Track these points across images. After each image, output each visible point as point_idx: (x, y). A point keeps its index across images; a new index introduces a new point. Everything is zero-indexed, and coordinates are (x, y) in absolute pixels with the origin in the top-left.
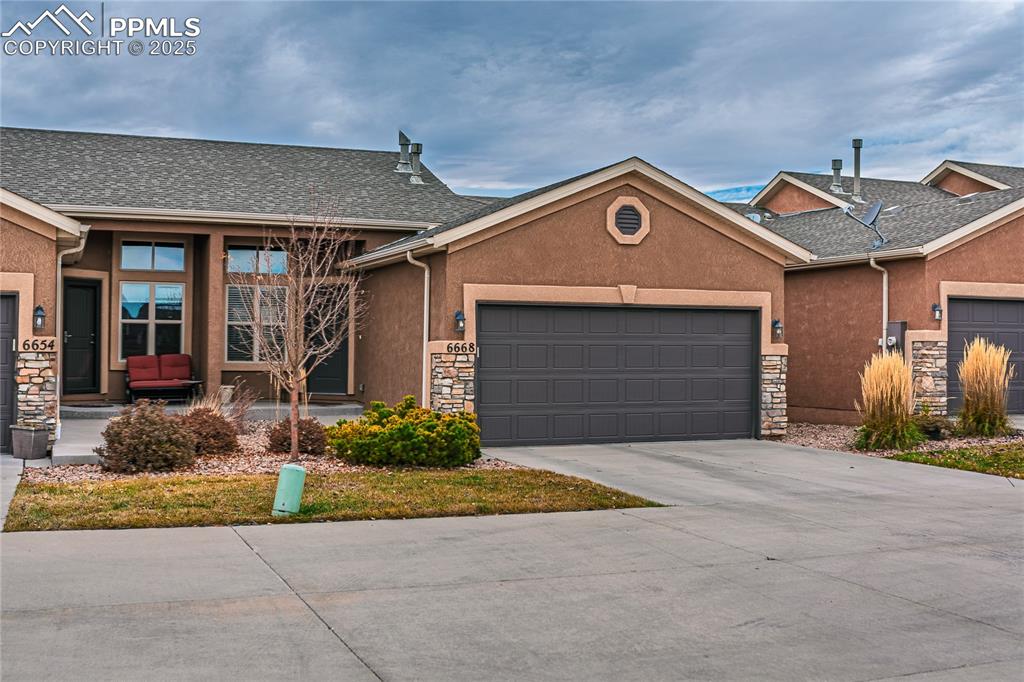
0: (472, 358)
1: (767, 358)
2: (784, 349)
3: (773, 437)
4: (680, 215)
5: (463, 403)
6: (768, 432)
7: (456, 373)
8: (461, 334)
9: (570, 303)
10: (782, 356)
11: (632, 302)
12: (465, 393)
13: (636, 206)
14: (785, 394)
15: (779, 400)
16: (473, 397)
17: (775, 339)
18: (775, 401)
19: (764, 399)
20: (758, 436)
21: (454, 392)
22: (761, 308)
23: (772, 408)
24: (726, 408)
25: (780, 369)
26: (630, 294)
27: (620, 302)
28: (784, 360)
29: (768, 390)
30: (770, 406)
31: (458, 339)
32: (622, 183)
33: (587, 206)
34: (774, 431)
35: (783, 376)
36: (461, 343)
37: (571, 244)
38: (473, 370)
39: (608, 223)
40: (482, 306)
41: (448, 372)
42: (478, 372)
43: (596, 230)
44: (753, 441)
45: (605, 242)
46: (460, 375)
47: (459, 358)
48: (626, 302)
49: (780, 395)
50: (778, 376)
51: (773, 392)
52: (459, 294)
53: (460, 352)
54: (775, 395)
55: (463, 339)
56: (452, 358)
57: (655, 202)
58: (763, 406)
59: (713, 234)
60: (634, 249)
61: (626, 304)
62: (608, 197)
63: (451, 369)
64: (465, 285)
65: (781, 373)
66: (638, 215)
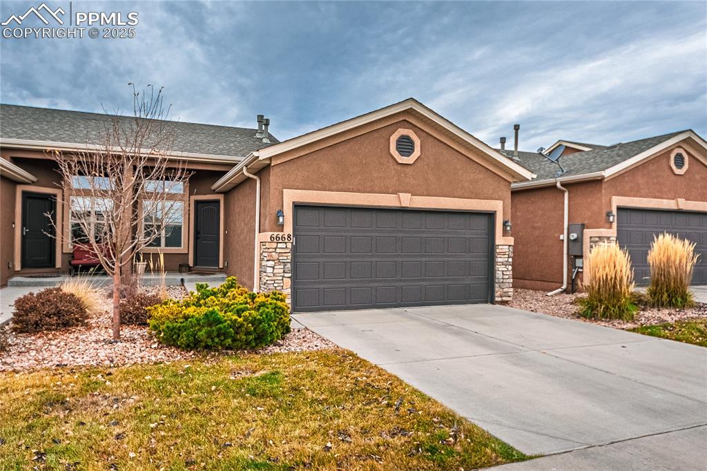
0: (289, 245)
1: (499, 247)
2: (511, 240)
3: (504, 303)
4: (441, 144)
5: (282, 280)
6: (500, 299)
7: (277, 257)
8: (281, 227)
9: (363, 205)
10: (509, 246)
11: (408, 206)
12: (284, 272)
13: (411, 136)
14: (511, 273)
15: (507, 277)
16: (290, 275)
17: (505, 233)
18: (505, 277)
19: (497, 276)
20: (493, 302)
21: (276, 271)
22: (496, 212)
23: (503, 282)
24: (472, 282)
25: (508, 255)
26: (406, 200)
27: (398, 205)
28: (511, 249)
29: (500, 269)
30: (502, 280)
31: (279, 231)
32: (401, 119)
33: (376, 135)
34: (504, 299)
35: (510, 260)
36: (281, 234)
37: (364, 162)
38: (290, 254)
39: (391, 148)
40: (297, 207)
41: (271, 256)
42: (294, 257)
43: (382, 152)
44: (489, 306)
45: (388, 162)
46: (280, 258)
47: (280, 245)
48: (403, 205)
49: (508, 273)
50: (506, 259)
51: (503, 271)
52: (280, 197)
53: (280, 241)
54: (505, 273)
55: (282, 231)
56: (274, 245)
57: (424, 134)
58: (497, 281)
59: (464, 159)
60: (409, 167)
61: (403, 207)
62: (391, 129)
63: (273, 253)
64: (284, 190)
65: (509, 257)
66: (412, 143)
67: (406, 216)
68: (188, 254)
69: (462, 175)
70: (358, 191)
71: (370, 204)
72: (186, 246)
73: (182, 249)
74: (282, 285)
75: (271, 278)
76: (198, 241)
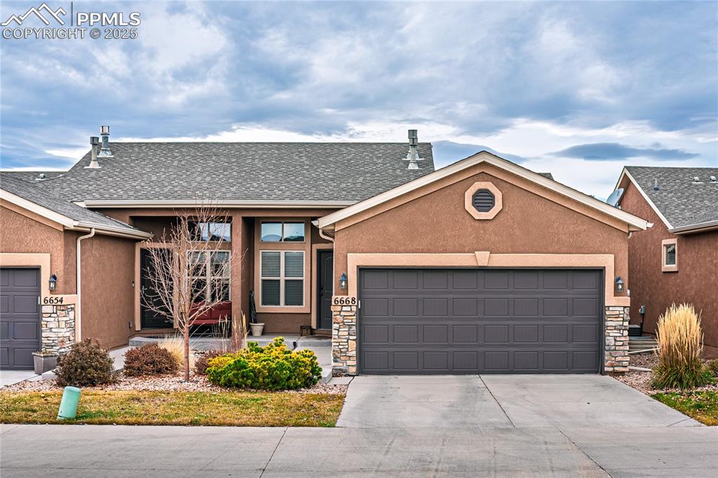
0: (354, 308)
1: (611, 309)
2: (626, 301)
3: (615, 374)
4: (530, 194)
5: (347, 342)
6: (611, 369)
7: (342, 320)
8: (345, 291)
10: (625, 307)
11: (486, 265)
12: (349, 334)
13: (490, 189)
14: (627, 338)
15: (621, 343)
16: (355, 337)
17: (617, 293)
18: (618, 343)
19: (607, 342)
20: (603, 373)
21: (340, 333)
22: (604, 267)
23: (615, 350)
24: (576, 349)
25: (623, 318)
26: (483, 259)
27: (475, 264)
28: (627, 310)
29: (611, 334)
30: (613, 348)
31: (344, 294)
32: (478, 172)
33: (449, 191)
34: (617, 369)
35: (626, 324)
36: (345, 297)
37: (435, 220)
38: (355, 317)
39: (466, 203)
40: (362, 270)
41: (336, 319)
42: (359, 319)
43: (456, 209)
44: (598, 377)
45: (463, 219)
46: (345, 321)
47: (344, 309)
48: (480, 264)
49: (623, 339)
50: (621, 323)
51: (616, 337)
52: (344, 261)
53: (345, 304)
54: (618, 339)
55: (347, 294)
56: (339, 308)
57: (508, 185)
58: (607, 348)
59: (561, 209)
60: (489, 223)
61: (481, 267)
62: (466, 183)
63: (337, 316)
64: (348, 254)
65: (623, 321)
66: (492, 196)
67: (489, 276)
68: (311, 313)
69: (558, 228)
70: (429, 251)
71: (442, 265)
72: (307, 305)
73: (303, 308)
74: (347, 347)
75: (336, 340)
76: (322, 298)
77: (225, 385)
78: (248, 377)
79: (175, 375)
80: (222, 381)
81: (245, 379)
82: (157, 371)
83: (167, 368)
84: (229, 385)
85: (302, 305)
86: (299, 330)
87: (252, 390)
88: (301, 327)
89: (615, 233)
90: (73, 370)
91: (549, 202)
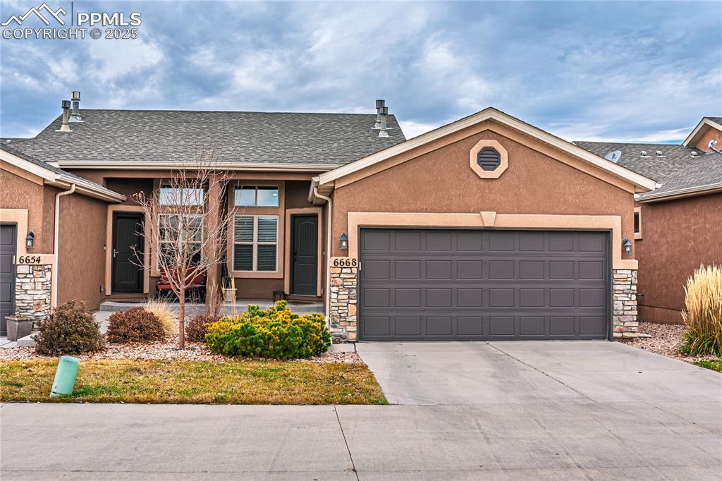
0: (355, 271)
1: (618, 272)
2: (634, 264)
3: (624, 340)
4: (536, 154)
5: (347, 306)
6: (620, 335)
7: (341, 282)
8: (346, 252)
10: (632, 270)
11: (492, 225)
12: (349, 298)
13: (495, 147)
14: (636, 303)
15: (630, 308)
16: (355, 301)
17: (625, 255)
18: (626, 308)
19: (615, 307)
20: (611, 339)
21: (340, 297)
22: (612, 229)
23: (624, 314)
24: (583, 314)
25: (631, 281)
26: (489, 219)
27: (481, 225)
28: (635, 274)
29: (619, 299)
30: (622, 312)
31: (344, 256)
32: (483, 129)
33: (453, 149)
34: (626, 334)
35: (634, 287)
36: (345, 259)
37: (439, 178)
38: (355, 280)
39: (471, 162)
40: (363, 230)
41: (335, 281)
42: (360, 282)
43: (460, 167)
44: (606, 342)
45: (468, 177)
46: (345, 284)
47: (344, 271)
48: (486, 225)
49: (631, 303)
50: (629, 287)
51: (624, 301)
52: (345, 219)
53: (345, 266)
54: (626, 303)
55: (348, 256)
56: (338, 270)
57: (514, 144)
58: (615, 313)
59: (568, 169)
60: (494, 182)
61: (487, 227)
62: (471, 141)
63: (337, 279)
64: (349, 213)
65: (631, 284)
66: (498, 155)
67: (494, 237)
68: (283, 279)
69: (564, 188)
70: (433, 211)
71: (447, 225)
72: (281, 270)
73: (276, 274)
74: (347, 311)
75: (335, 305)
76: (296, 263)
77: (230, 353)
78: (257, 344)
79: (164, 342)
80: (226, 348)
81: (254, 346)
82: (144, 337)
83: (155, 334)
84: (234, 353)
85: (275, 270)
86: (271, 296)
87: (261, 359)
88: (274, 292)
89: (621, 194)
90: (56, 336)
91: (555, 161)
